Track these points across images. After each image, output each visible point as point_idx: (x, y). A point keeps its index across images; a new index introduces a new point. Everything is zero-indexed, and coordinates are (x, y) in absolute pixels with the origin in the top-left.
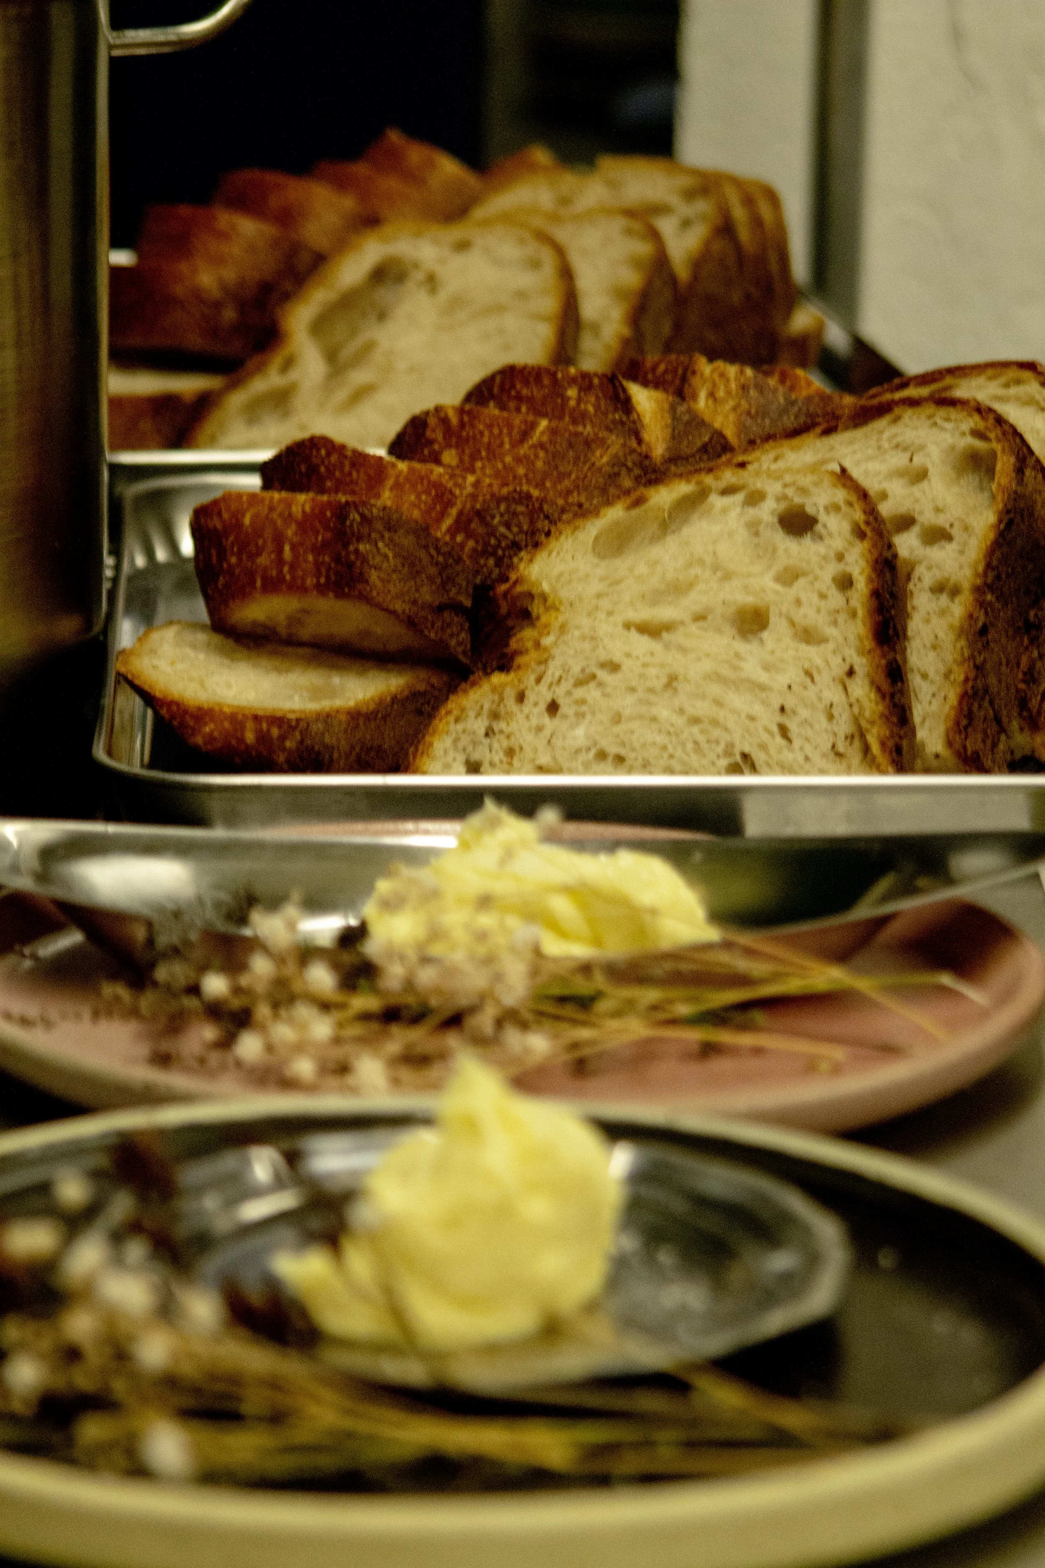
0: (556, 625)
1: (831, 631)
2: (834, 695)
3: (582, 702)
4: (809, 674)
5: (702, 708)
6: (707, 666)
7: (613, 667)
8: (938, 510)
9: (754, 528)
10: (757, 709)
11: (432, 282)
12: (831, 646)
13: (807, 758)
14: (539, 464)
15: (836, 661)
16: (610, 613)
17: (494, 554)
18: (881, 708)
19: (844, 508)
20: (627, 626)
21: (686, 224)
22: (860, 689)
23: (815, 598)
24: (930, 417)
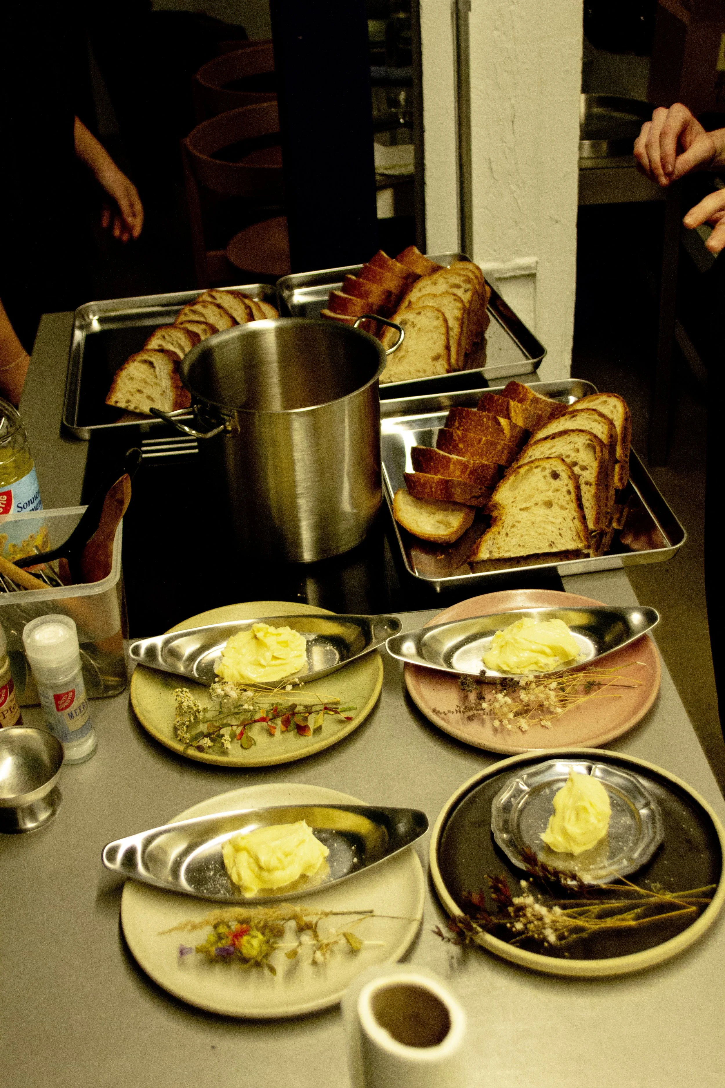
0: (505, 513)
1: (567, 506)
2: (571, 524)
3: (513, 532)
4: (564, 519)
5: (541, 531)
6: (540, 519)
7: (519, 522)
8: (583, 461)
9: (545, 477)
10: (553, 529)
11: (414, 325)
12: (568, 511)
13: (566, 541)
14: (485, 449)
15: (570, 515)
16: (516, 507)
17: (479, 479)
18: (582, 527)
19: (566, 471)
20: (521, 510)
21: (466, 291)
22: (577, 522)
23: (563, 497)
24: (578, 435)
